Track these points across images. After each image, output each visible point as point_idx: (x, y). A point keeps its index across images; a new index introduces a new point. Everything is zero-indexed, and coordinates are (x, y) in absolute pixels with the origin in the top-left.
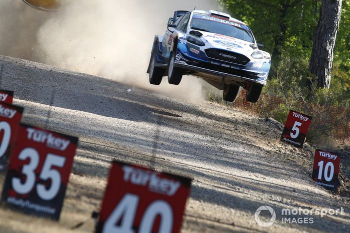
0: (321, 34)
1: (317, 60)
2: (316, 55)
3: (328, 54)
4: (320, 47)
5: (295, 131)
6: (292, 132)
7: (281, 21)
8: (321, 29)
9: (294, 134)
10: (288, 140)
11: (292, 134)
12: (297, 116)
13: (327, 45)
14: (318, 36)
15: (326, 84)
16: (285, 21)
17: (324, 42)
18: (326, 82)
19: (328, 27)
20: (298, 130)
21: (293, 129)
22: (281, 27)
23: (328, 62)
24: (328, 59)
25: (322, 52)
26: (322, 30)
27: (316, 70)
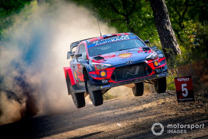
0: (159, 21)
1: (165, 39)
2: (162, 37)
3: (170, 32)
4: (163, 30)
5: (185, 91)
6: (183, 92)
7: (129, 26)
8: (157, 19)
9: (185, 93)
10: (183, 99)
11: (183, 94)
12: (181, 80)
13: (166, 27)
14: (158, 24)
15: (178, 52)
16: (131, 25)
17: (163, 26)
18: (177, 50)
19: (161, 15)
20: (186, 89)
21: (183, 90)
22: (130, 30)
23: (172, 37)
24: (171, 35)
25: (165, 33)
26: (159, 19)
27: (167, 45)
